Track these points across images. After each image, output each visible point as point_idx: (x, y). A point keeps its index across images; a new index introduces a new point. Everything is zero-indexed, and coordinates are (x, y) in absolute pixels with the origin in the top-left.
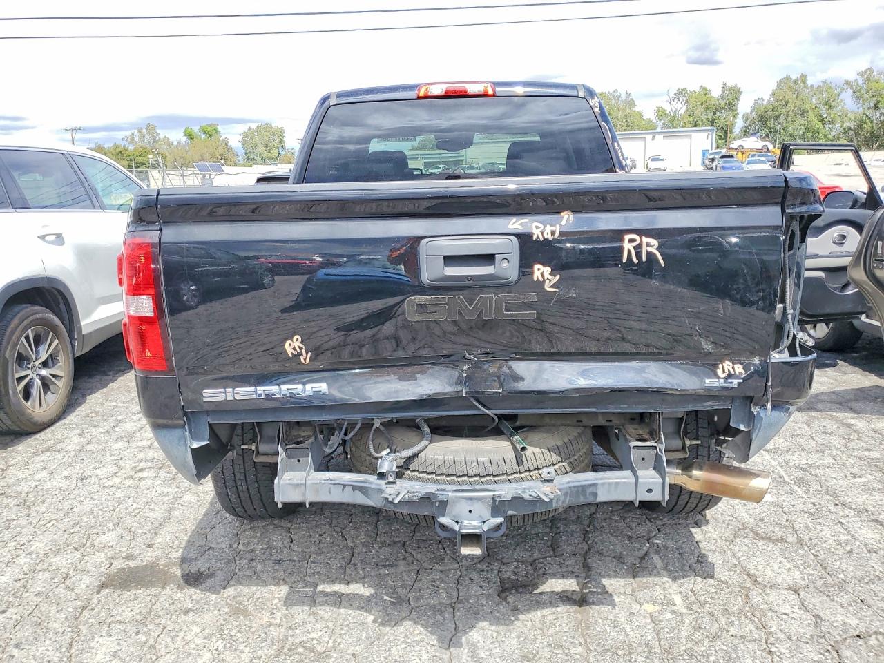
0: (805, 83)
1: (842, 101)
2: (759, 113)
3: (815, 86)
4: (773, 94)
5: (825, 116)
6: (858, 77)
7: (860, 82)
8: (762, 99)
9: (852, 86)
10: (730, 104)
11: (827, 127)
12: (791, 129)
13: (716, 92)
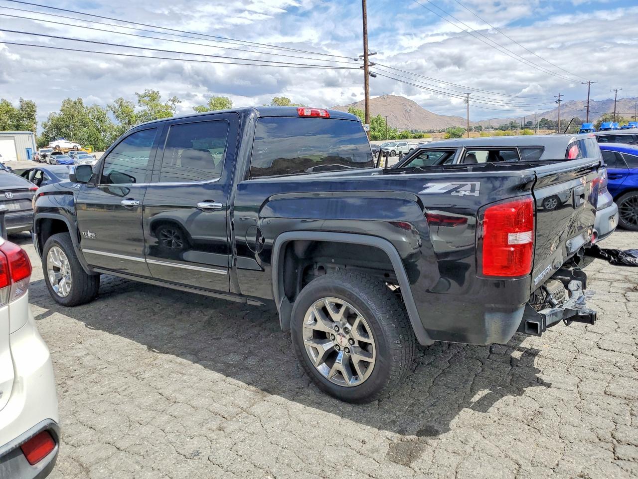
0: (81, 104)
1: (108, 118)
2: (55, 123)
3: (89, 108)
4: (62, 110)
5: (99, 127)
6: (115, 103)
7: (117, 107)
8: (55, 113)
9: (112, 108)
10: (29, 114)
11: (102, 134)
12: (79, 134)
13: (16, 105)
